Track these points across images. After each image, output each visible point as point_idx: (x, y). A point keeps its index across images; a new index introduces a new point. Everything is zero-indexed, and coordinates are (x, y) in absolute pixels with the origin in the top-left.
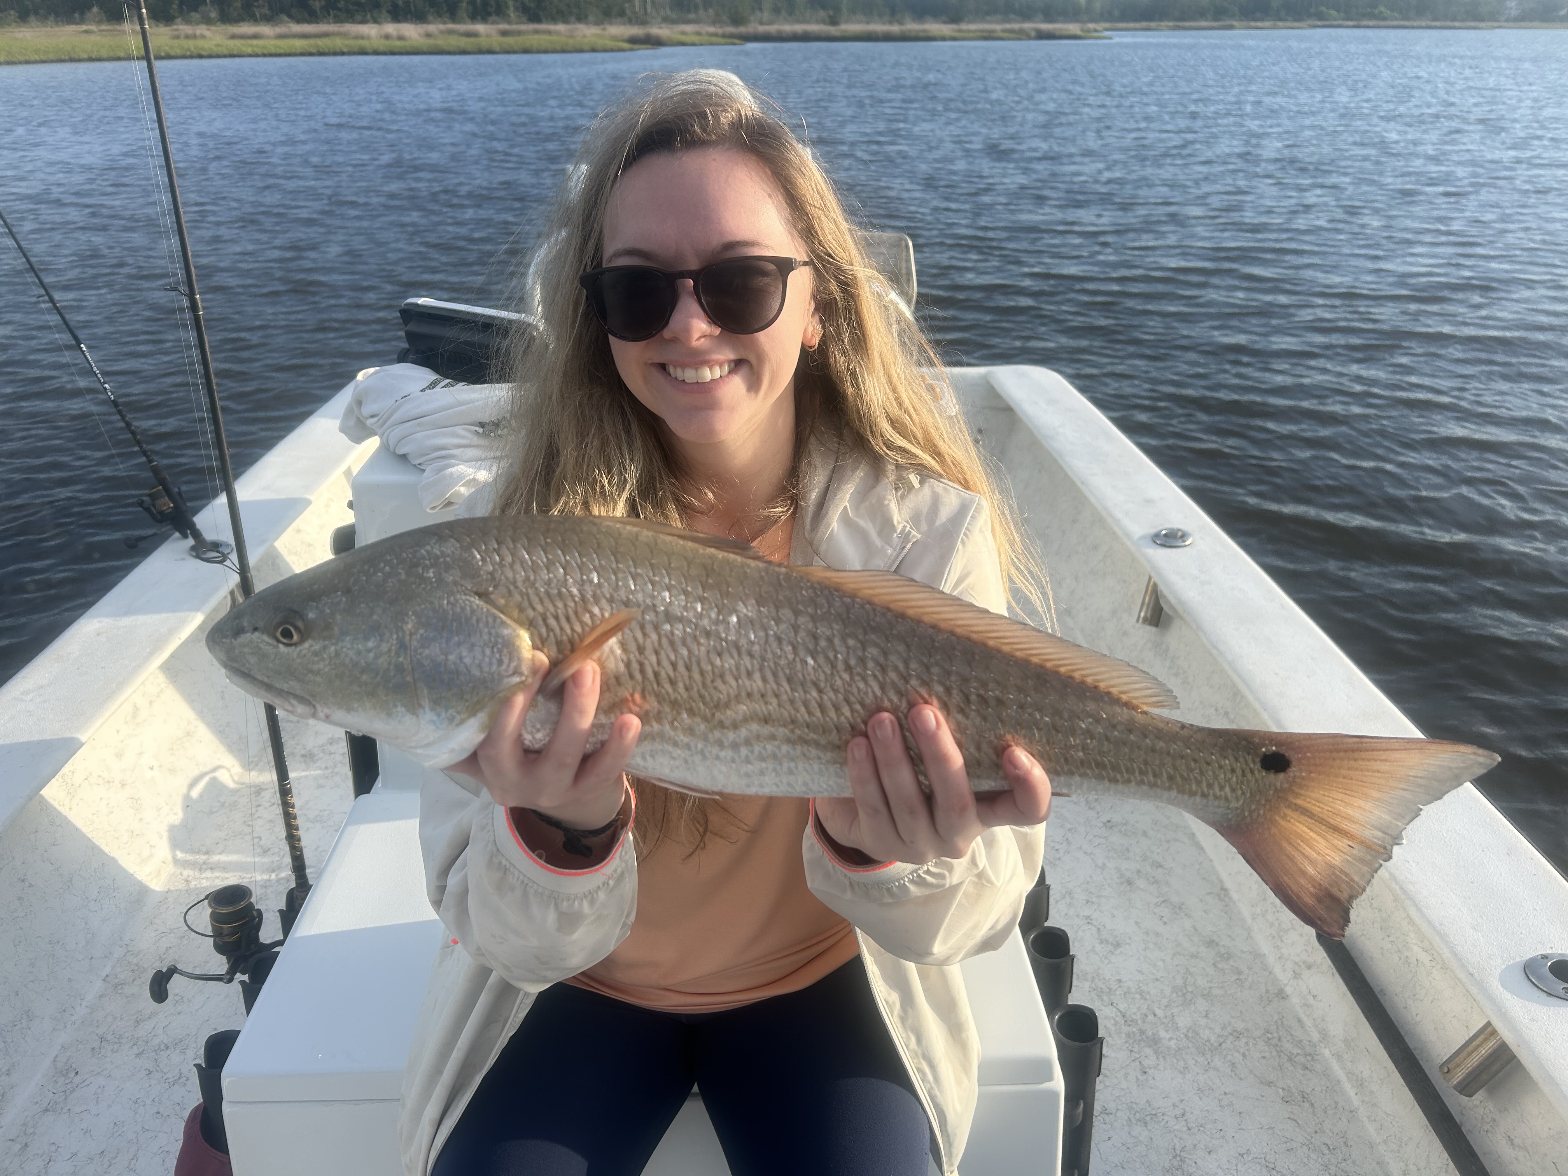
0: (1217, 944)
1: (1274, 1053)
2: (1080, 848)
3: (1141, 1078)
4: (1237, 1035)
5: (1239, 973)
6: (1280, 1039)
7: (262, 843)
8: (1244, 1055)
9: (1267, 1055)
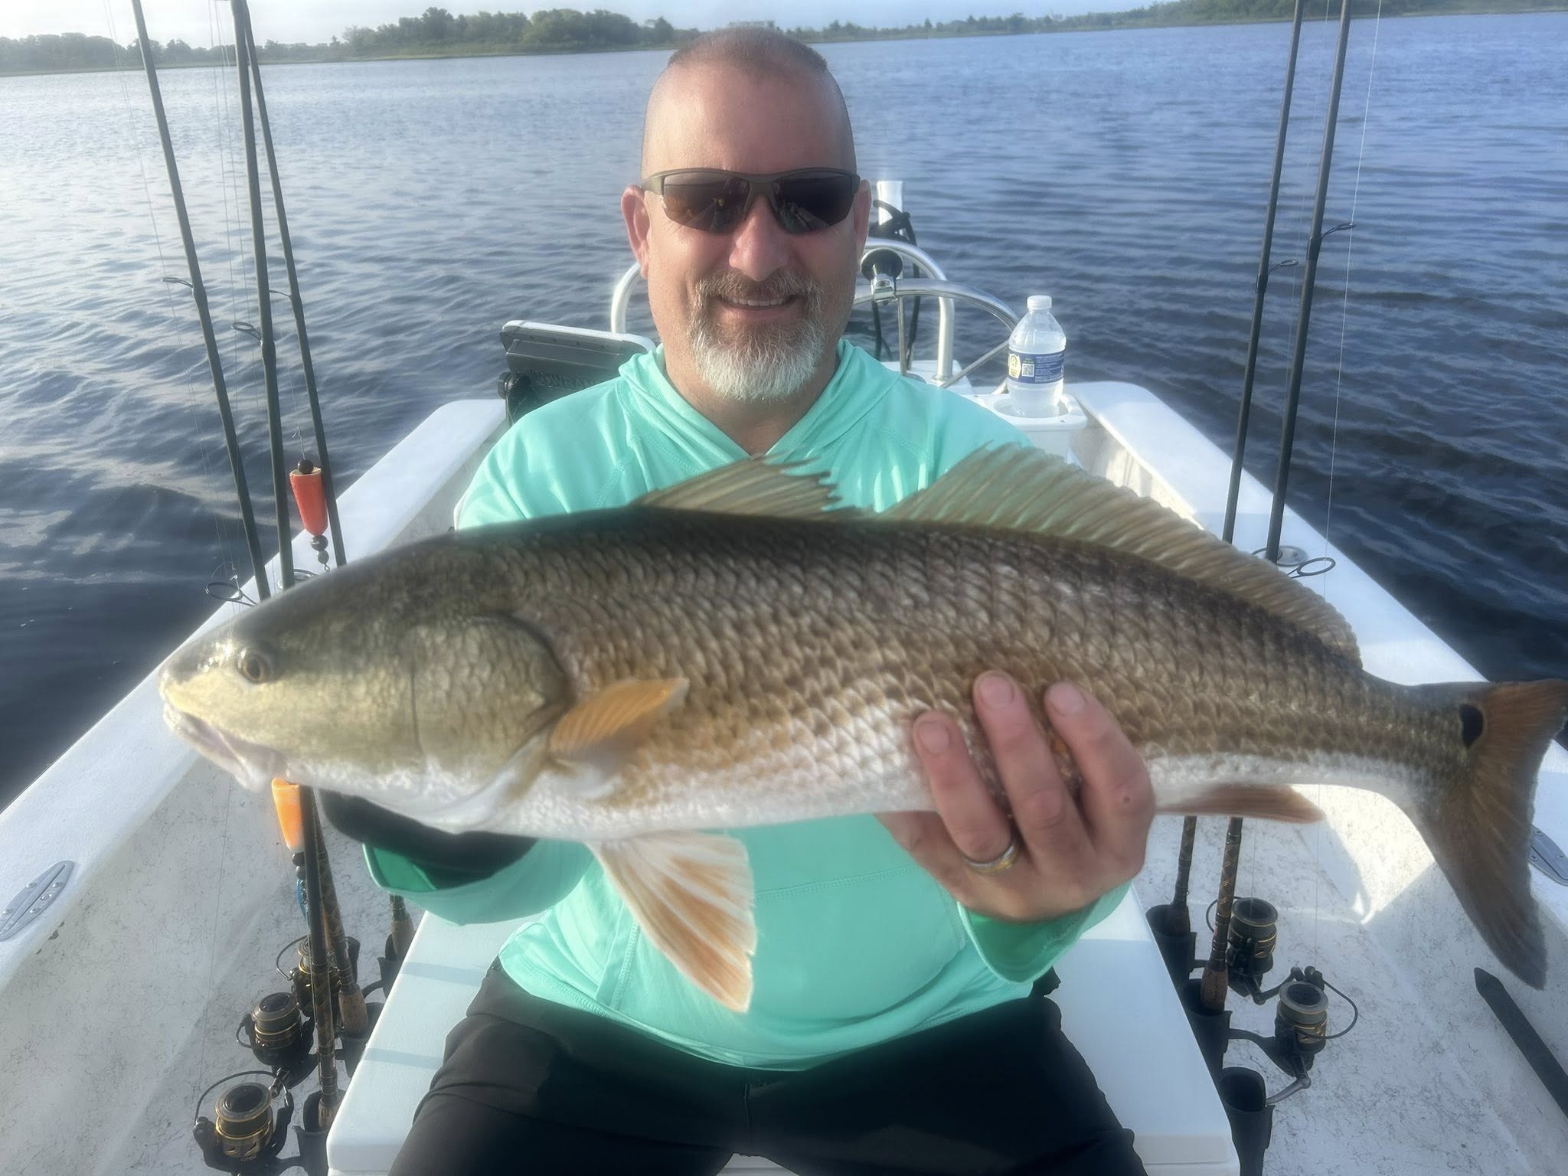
0: (1361, 993)
1: (1435, 1113)
2: (1203, 887)
3: (1290, 1140)
4: (1392, 1093)
5: (1388, 1024)
6: (1439, 1098)
7: (352, 881)
8: (1402, 1116)
9: (1427, 1115)
